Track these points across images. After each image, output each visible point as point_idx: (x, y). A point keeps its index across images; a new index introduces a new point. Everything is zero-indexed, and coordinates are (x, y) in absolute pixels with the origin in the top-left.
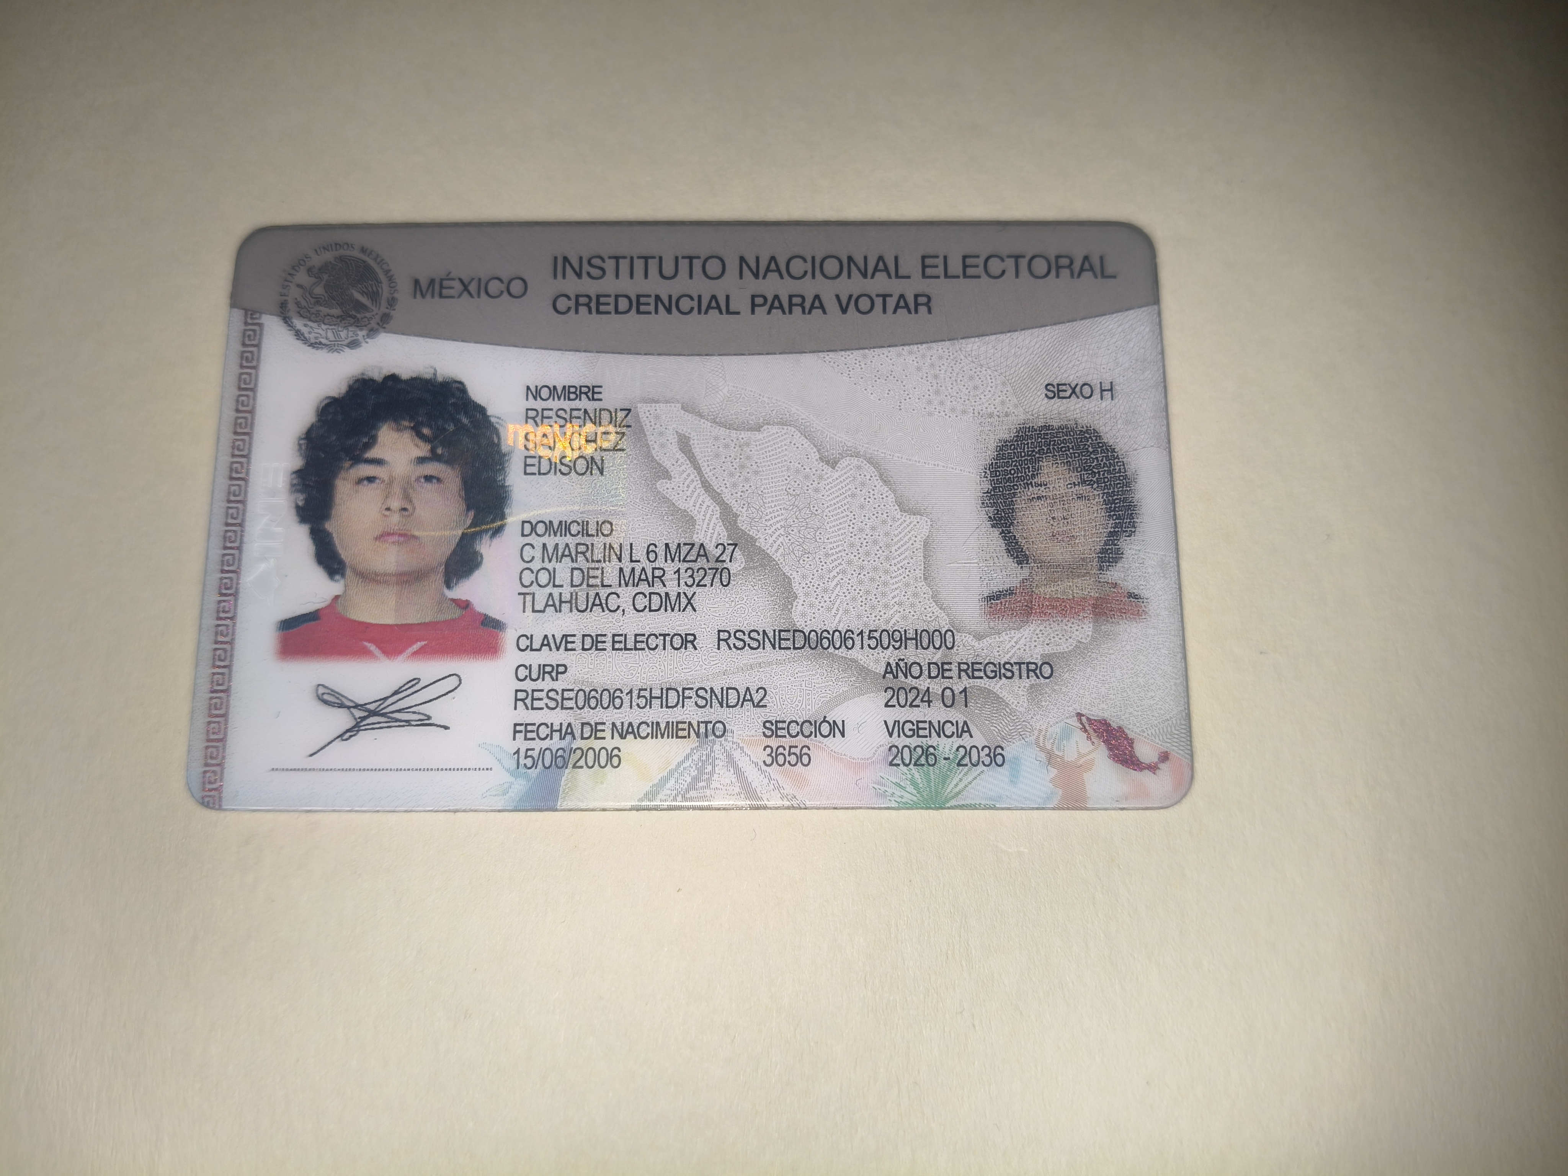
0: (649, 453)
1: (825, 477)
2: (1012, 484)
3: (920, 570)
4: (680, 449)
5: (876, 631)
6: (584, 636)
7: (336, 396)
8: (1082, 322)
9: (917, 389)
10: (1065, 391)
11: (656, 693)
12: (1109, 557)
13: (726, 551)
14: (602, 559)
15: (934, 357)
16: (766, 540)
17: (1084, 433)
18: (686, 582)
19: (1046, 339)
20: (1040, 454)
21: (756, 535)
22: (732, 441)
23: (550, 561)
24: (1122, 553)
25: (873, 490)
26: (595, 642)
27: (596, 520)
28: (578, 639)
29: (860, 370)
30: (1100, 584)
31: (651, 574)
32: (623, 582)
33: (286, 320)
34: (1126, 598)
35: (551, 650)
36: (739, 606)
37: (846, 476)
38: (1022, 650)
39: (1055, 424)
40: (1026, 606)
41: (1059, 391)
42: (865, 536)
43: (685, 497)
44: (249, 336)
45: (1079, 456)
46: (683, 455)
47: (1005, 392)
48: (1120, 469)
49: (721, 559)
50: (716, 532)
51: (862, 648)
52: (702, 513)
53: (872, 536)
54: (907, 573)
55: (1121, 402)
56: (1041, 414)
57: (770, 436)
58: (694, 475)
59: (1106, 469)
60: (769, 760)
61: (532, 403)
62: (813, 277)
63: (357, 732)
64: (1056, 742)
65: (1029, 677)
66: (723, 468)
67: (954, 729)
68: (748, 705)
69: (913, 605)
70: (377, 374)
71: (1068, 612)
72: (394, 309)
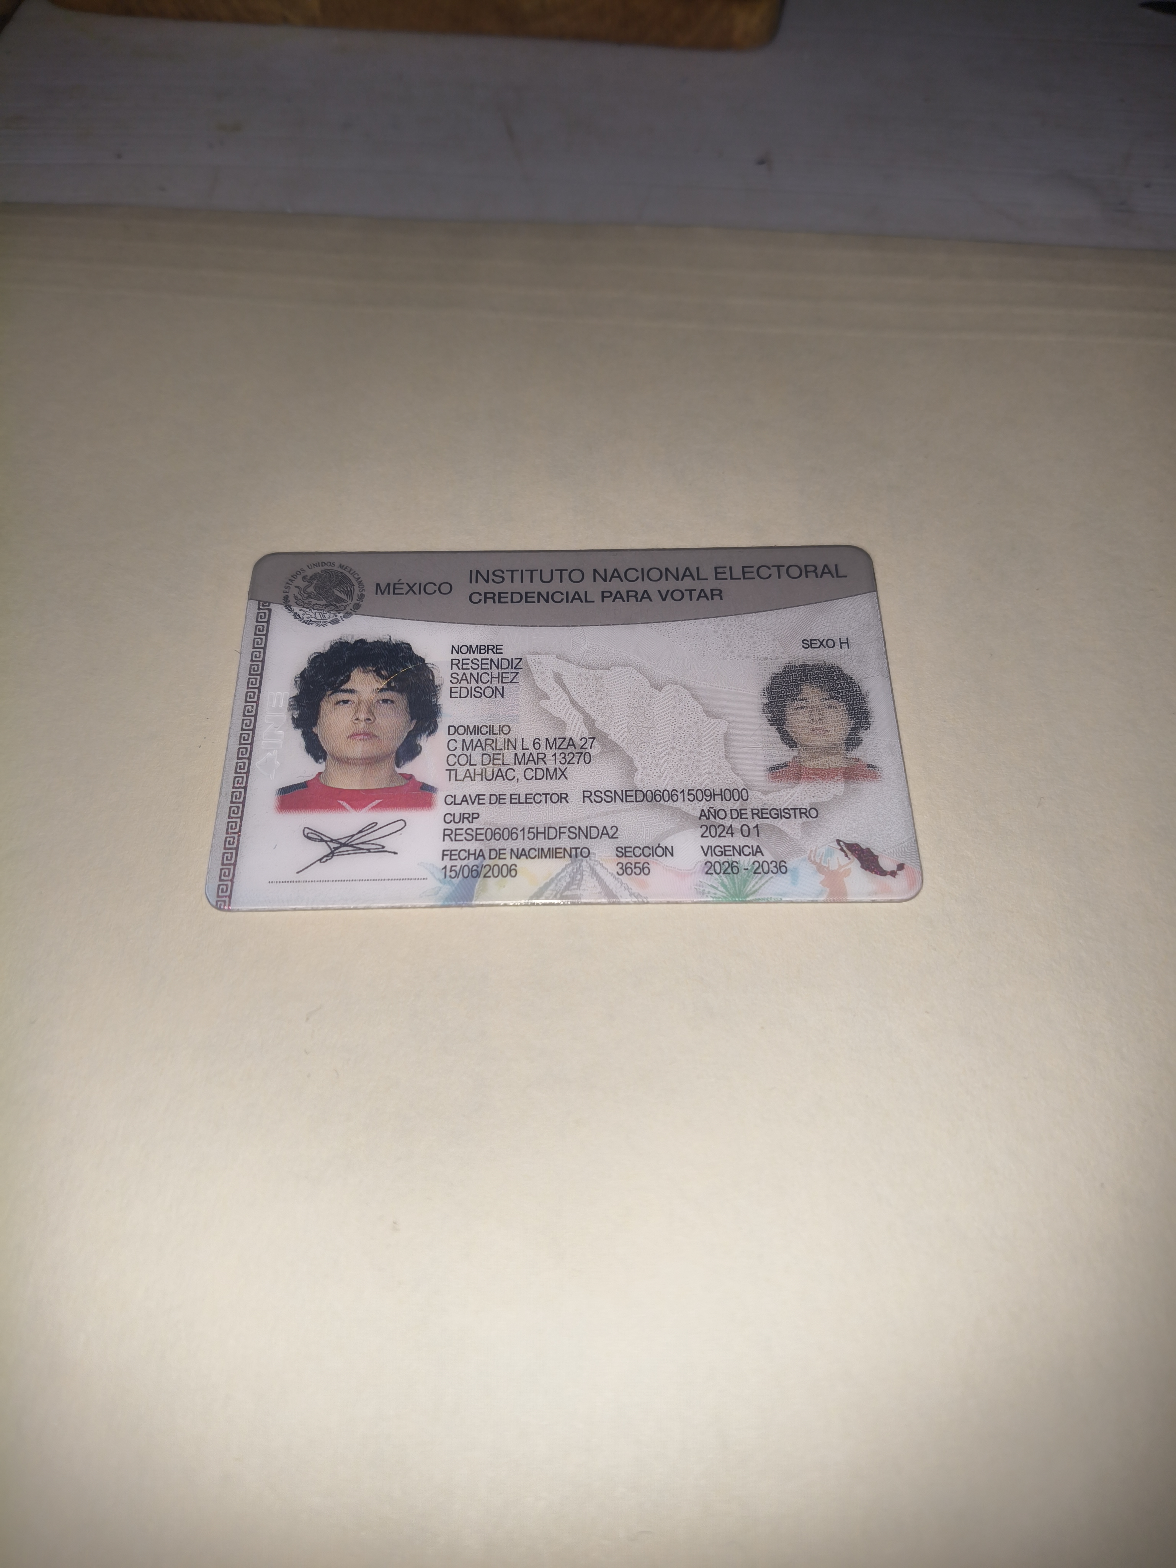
0: (534, 684)
1: (655, 696)
2: (783, 700)
3: (722, 752)
4: (556, 682)
5: (693, 790)
6: (491, 795)
7: (322, 651)
8: (823, 603)
9: (715, 644)
10: (816, 644)
11: (541, 829)
12: (853, 743)
13: (588, 742)
14: (503, 748)
15: (725, 625)
16: (615, 735)
17: (831, 668)
18: (560, 762)
19: (801, 613)
20: (801, 681)
21: (608, 732)
22: (591, 676)
23: (468, 750)
24: (862, 740)
25: (688, 704)
26: (499, 799)
27: (499, 725)
28: (487, 797)
29: (675, 633)
30: (848, 760)
31: (536, 757)
32: (517, 762)
33: (288, 607)
34: (866, 768)
35: (468, 804)
36: (597, 776)
37: (669, 695)
38: (796, 801)
39: (810, 663)
40: (797, 773)
41: (812, 644)
42: (683, 732)
43: (559, 710)
44: (262, 617)
45: (828, 682)
46: (557, 685)
47: (775, 645)
48: (856, 690)
49: (584, 747)
50: (581, 731)
51: (684, 800)
52: (571, 719)
53: (688, 731)
54: (714, 754)
55: (855, 649)
56: (800, 657)
57: (616, 672)
58: (565, 696)
59: (847, 690)
60: (621, 872)
61: (455, 656)
62: (643, 580)
63: (332, 857)
64: (823, 858)
65: (801, 817)
66: (585, 692)
67: (750, 850)
68: (605, 837)
69: (718, 774)
70: (350, 639)
71: (826, 777)
72: (362, 601)
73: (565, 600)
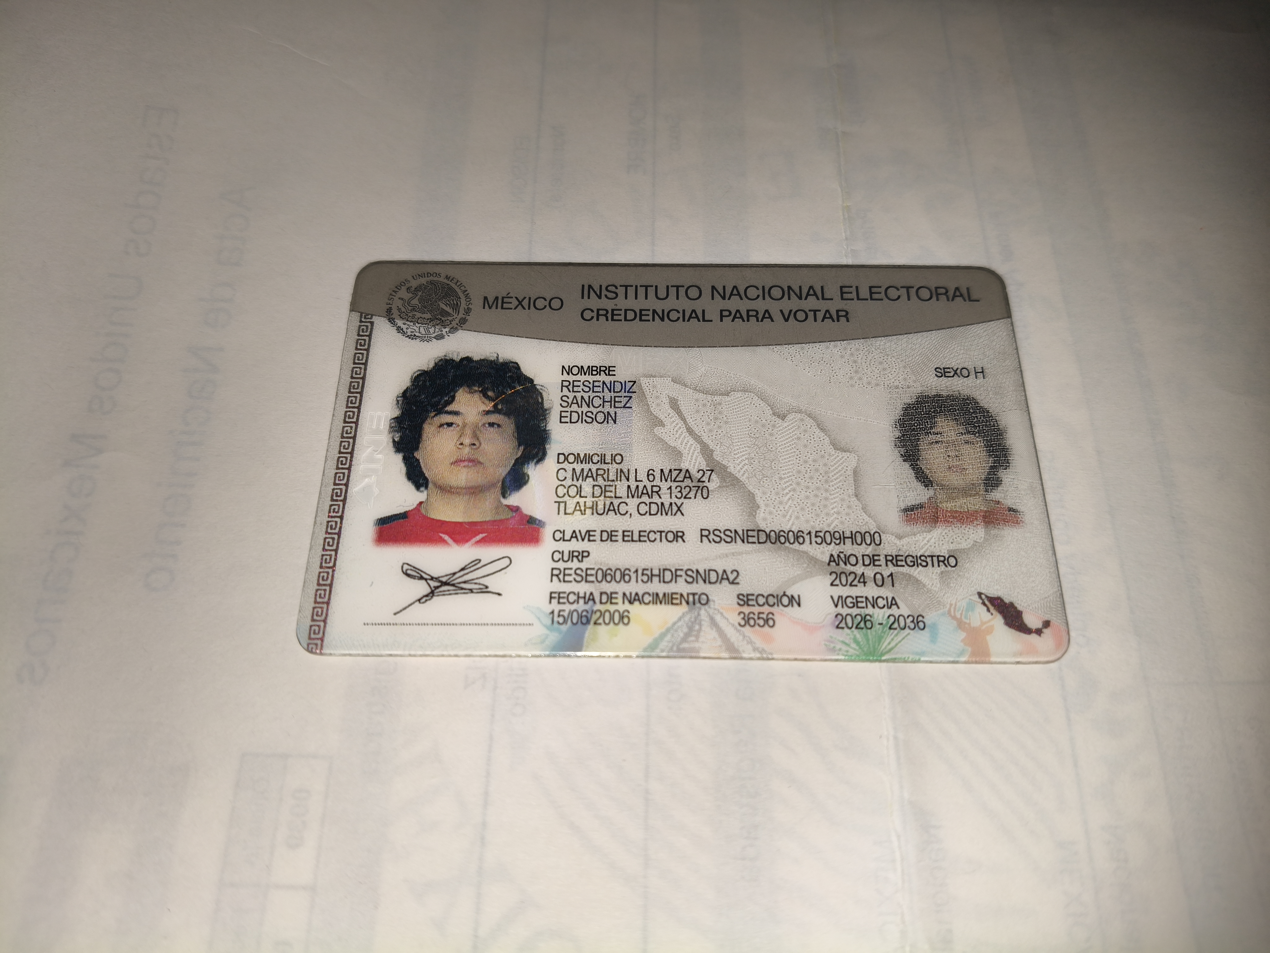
0: (648, 409)
1: (777, 426)
2: (916, 433)
3: (852, 489)
4: (671, 407)
5: (821, 532)
6: (602, 531)
7: (426, 369)
8: (958, 328)
9: (841, 369)
10: (950, 372)
11: (656, 572)
12: (992, 483)
13: (705, 475)
14: (615, 479)
15: (853, 349)
16: (735, 467)
17: (966, 400)
18: (676, 496)
19: (933, 339)
20: (934, 413)
21: (728, 464)
22: (708, 402)
23: (578, 480)
24: (1001, 481)
25: (813, 435)
26: (611, 536)
27: (611, 453)
28: (598, 534)
29: (799, 356)
30: (987, 502)
31: (650, 490)
32: (630, 495)
33: (391, 321)
34: (1007, 512)
35: (578, 540)
36: (716, 513)
37: (793, 425)
38: (933, 547)
39: (944, 393)
40: (933, 516)
41: (945, 372)
42: (808, 466)
43: (675, 439)
44: (363, 330)
45: (964, 415)
46: (673, 411)
47: (906, 372)
48: (994, 424)
49: (701, 480)
50: (698, 462)
51: (811, 543)
52: (687, 449)
53: (814, 466)
54: (842, 492)
55: (990, 380)
56: (933, 387)
57: (736, 399)
58: (681, 424)
59: (984, 424)
60: (743, 623)
61: (566, 377)
62: (764, 298)
63: (433, 597)
64: (964, 613)
65: (938, 565)
66: (702, 420)
67: (885, 602)
68: (725, 583)
69: (848, 514)
70: (456, 356)
71: (965, 520)
72: (469, 315)
73: (681, 319)
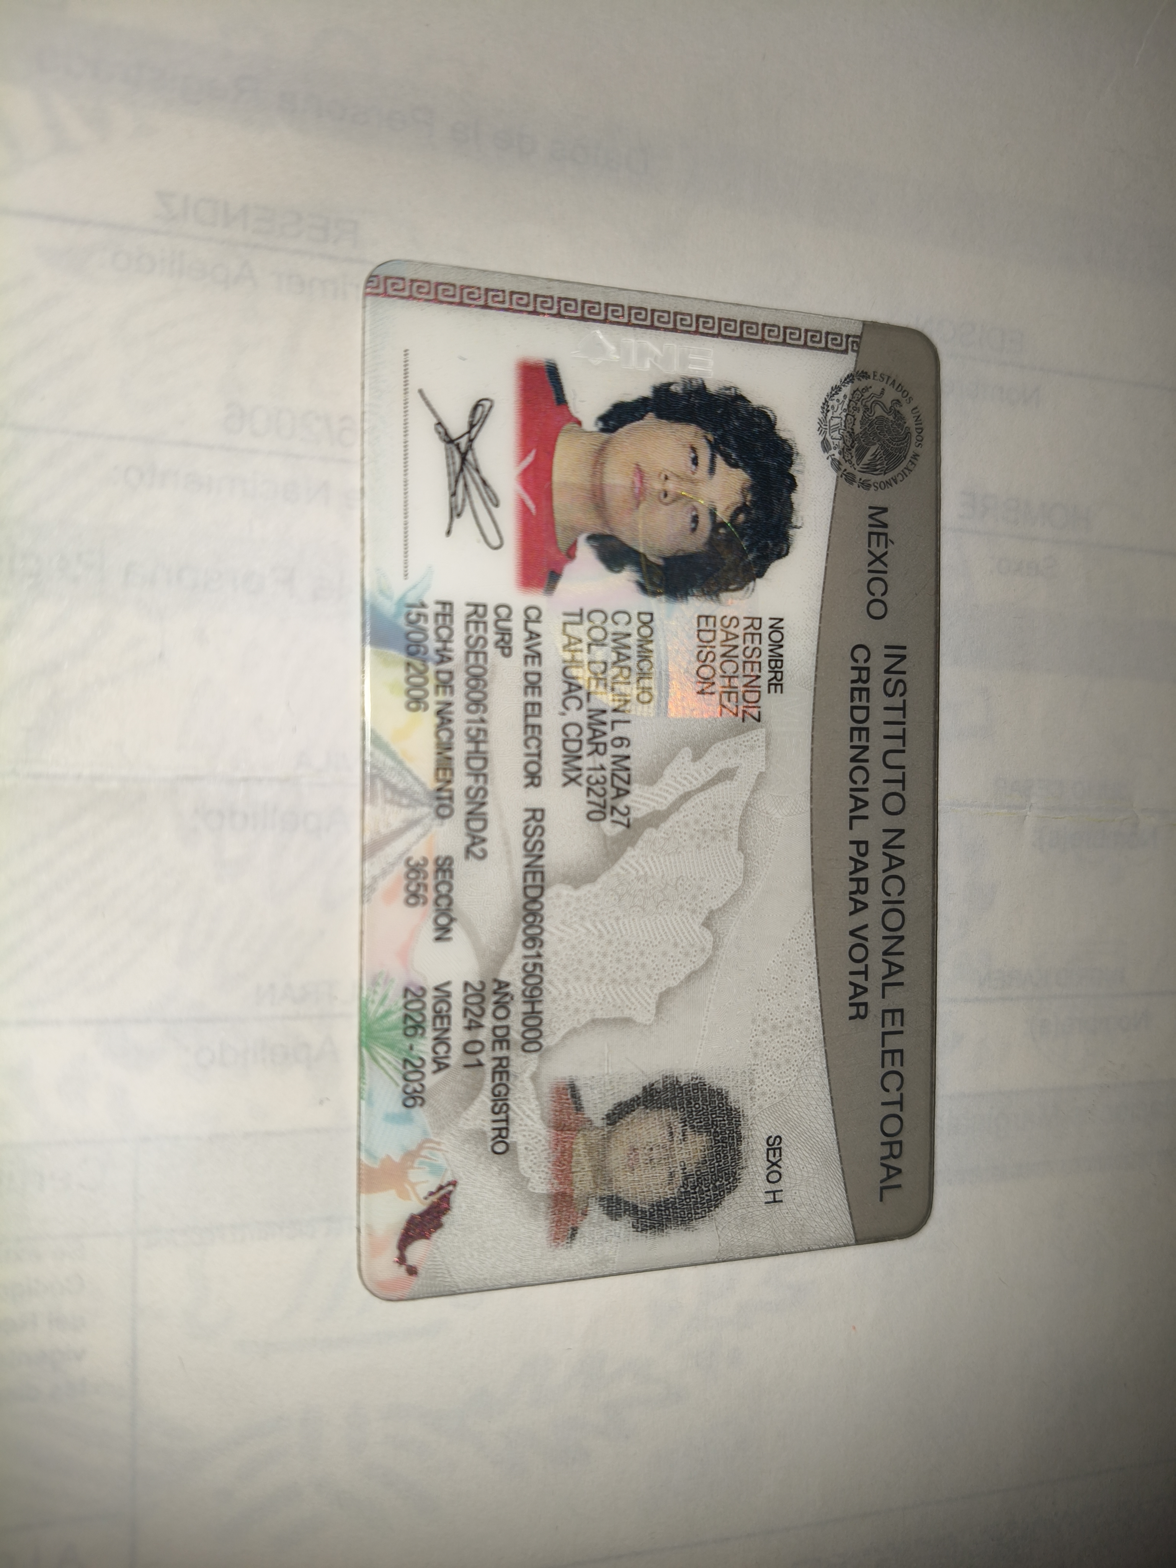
0: (718, 739)
1: (694, 916)
2: (685, 1106)
3: (602, 1015)
4: (721, 771)
5: (542, 971)
6: (539, 674)
7: (777, 427)
8: (840, 1170)
9: (778, 1007)
10: (774, 1156)
11: (482, 747)
12: (612, 1207)
13: (623, 817)
14: (615, 693)
15: (808, 1023)
16: (633, 857)
17: (734, 1177)
18: (591, 776)
19: (824, 1135)
20: (714, 1132)
21: (638, 847)
22: (729, 823)
23: (614, 641)
24: (616, 1220)
25: (681, 965)
26: (533, 685)
27: (653, 686)
28: (536, 668)
29: (797, 949)
30: (585, 1199)
31: (600, 741)
32: (593, 713)
33: (850, 378)
34: (571, 1226)
35: (526, 641)
36: (568, 830)
37: (695, 937)
38: (520, 1122)
39: (743, 1147)
40: (565, 1125)
41: (774, 1149)
42: (636, 956)
43: (675, 775)
44: (836, 339)
45: (711, 1172)
46: (716, 773)
47: (774, 1096)
48: (698, 1214)
49: (615, 811)
50: (641, 806)
51: (525, 957)
52: (660, 793)
53: (636, 964)
54: (599, 1001)
55: (763, 1211)
56: (753, 1132)
57: (734, 860)
58: (697, 784)
59: (699, 1200)
60: (412, 863)
61: (767, 623)
62: (885, 902)
63: (444, 441)
64: (427, 1160)
65: (494, 1129)
66: (703, 814)
67: (442, 1054)
68: (468, 841)
69: (566, 1008)
70: (797, 468)
71: (558, 1168)
72: (859, 487)
73: (854, 786)
